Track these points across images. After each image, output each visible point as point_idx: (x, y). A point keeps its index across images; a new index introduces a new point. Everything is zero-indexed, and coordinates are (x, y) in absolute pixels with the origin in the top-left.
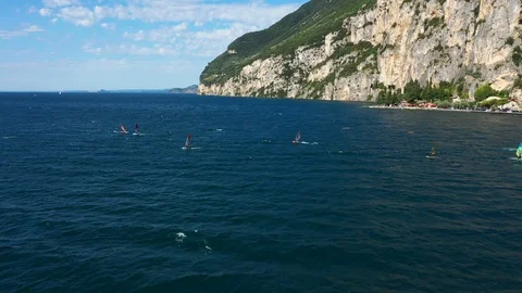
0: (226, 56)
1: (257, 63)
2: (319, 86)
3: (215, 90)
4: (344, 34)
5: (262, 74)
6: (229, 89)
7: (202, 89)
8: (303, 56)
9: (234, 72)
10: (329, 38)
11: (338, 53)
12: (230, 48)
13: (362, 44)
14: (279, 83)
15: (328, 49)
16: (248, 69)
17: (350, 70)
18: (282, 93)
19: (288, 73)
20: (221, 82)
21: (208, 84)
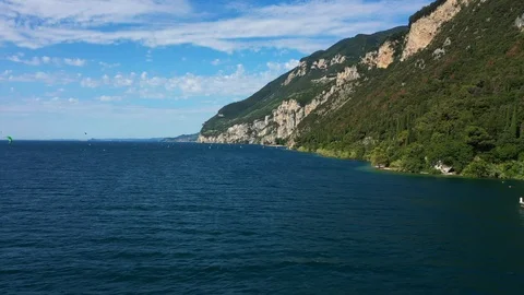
0: (217, 117)
1: (236, 126)
2: (260, 138)
3: (211, 140)
4: (272, 116)
5: (238, 132)
6: (220, 139)
7: (202, 139)
8: (257, 124)
9: (223, 130)
10: (267, 117)
11: (270, 124)
12: (220, 112)
13: (276, 123)
14: (245, 137)
15: (266, 122)
16: (231, 129)
17: (269, 133)
18: (247, 142)
19: (250, 132)
20: (216, 135)
21: (207, 136)
